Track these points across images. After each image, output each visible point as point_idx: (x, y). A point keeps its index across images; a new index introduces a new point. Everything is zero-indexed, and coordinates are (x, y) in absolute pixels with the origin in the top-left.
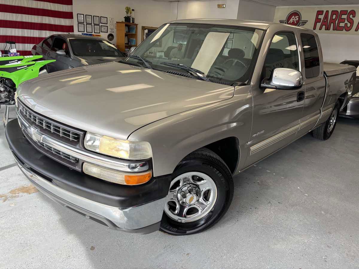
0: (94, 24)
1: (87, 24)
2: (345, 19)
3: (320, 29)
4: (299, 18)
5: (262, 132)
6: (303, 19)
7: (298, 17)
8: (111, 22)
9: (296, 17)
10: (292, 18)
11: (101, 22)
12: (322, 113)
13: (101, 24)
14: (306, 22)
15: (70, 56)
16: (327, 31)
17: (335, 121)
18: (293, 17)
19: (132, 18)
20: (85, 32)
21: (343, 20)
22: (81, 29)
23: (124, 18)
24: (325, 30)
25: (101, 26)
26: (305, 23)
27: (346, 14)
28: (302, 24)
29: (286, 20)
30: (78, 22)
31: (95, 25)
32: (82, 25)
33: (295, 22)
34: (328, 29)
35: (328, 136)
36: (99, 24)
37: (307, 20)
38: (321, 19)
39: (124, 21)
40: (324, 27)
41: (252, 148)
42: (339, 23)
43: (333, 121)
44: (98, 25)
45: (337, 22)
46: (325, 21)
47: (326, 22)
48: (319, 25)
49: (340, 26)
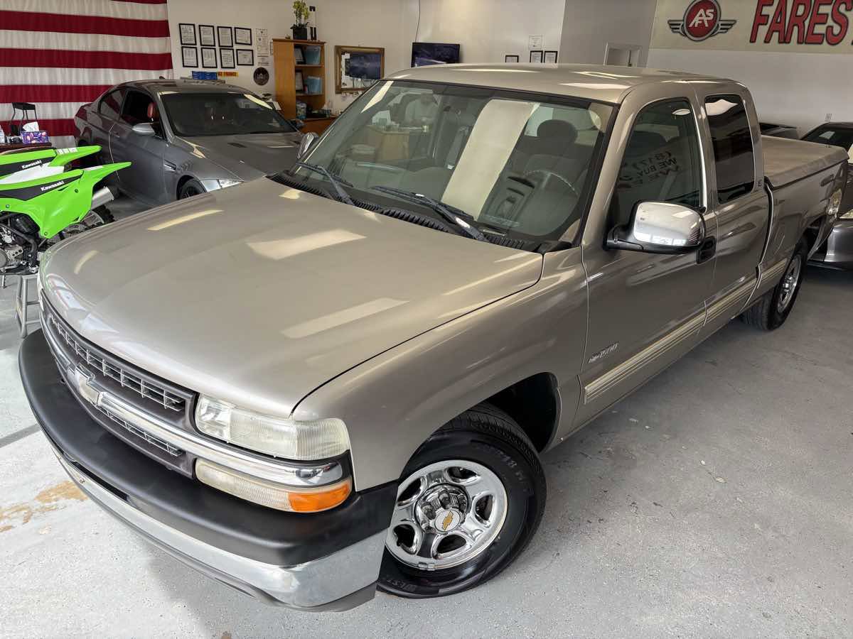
0: (220, 46)
1: (204, 46)
2: (827, 15)
3: (767, 40)
4: (715, 14)
5: (612, 349)
6: (725, 15)
7: (713, 11)
8: (260, 39)
9: (708, 11)
10: (699, 14)
11: (237, 41)
12: (762, 276)
13: (236, 47)
14: (731, 25)
15: (164, 137)
16: (784, 45)
17: (795, 285)
18: (702, 11)
19: (311, 28)
20: (200, 69)
21: (822, 19)
22: (190, 59)
23: (291, 28)
24: (780, 42)
25: (237, 50)
26: (729, 27)
27: (830, 4)
28: (721, 29)
29: (683, 20)
30: (182, 44)
31: (222, 48)
32: (191, 50)
33: (707, 25)
34: (785, 39)
35: (779, 319)
36: (232, 46)
37: (732, 18)
38: (768, 16)
39: (292, 38)
40: (776, 35)
41: (589, 388)
42: (812, 27)
43: (791, 284)
44: (230, 48)
45: (807, 23)
46: (779, 20)
47: (780, 23)
48: (763, 30)
49: (815, 32)
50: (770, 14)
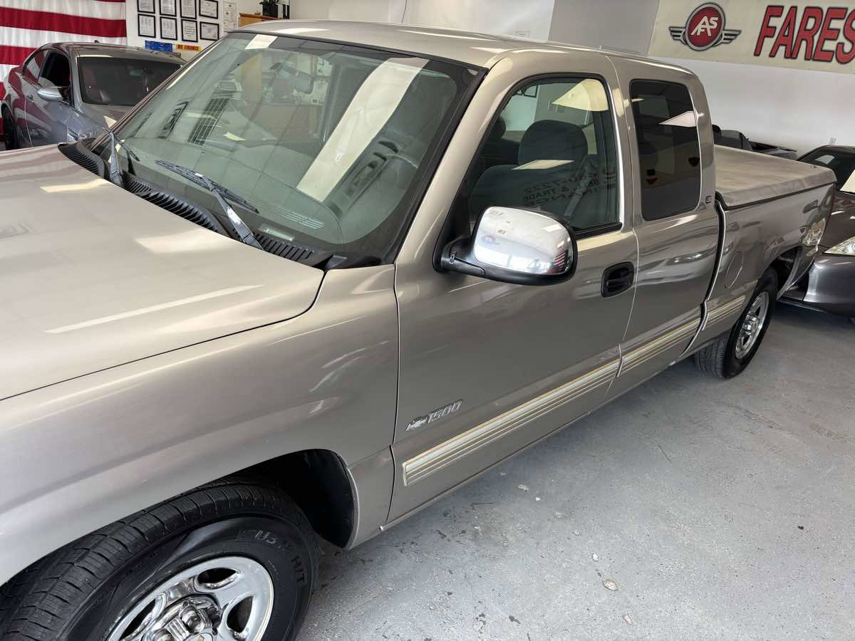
0: (181, 17)
1: (163, 16)
2: (839, 30)
3: (772, 54)
4: (719, 22)
5: (451, 409)
6: (730, 25)
7: (717, 19)
8: (227, 13)
10: (702, 22)
11: (202, 13)
12: (709, 315)
13: (199, 19)
14: (736, 35)
16: (790, 60)
17: (760, 327)
18: (705, 19)
19: (284, 6)
20: (158, 39)
21: (833, 35)
22: (147, 27)
23: (261, 3)
24: (786, 57)
25: (201, 23)
26: (733, 37)
27: (843, 19)
28: (725, 39)
29: (685, 28)
30: (138, 11)
31: (184, 19)
32: (150, 18)
33: (709, 34)
34: (791, 54)
36: (196, 18)
37: (739, 29)
38: (775, 28)
39: (262, 14)
40: (782, 49)
41: (409, 466)
42: (821, 42)
43: (755, 326)
44: (193, 20)
45: (816, 38)
46: (786, 34)
47: (788, 36)
48: (769, 43)
49: (824, 48)
50: (777, 26)
